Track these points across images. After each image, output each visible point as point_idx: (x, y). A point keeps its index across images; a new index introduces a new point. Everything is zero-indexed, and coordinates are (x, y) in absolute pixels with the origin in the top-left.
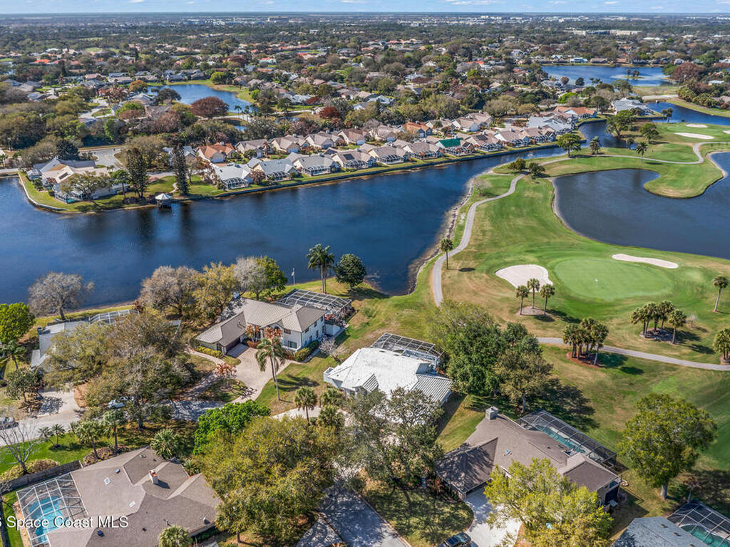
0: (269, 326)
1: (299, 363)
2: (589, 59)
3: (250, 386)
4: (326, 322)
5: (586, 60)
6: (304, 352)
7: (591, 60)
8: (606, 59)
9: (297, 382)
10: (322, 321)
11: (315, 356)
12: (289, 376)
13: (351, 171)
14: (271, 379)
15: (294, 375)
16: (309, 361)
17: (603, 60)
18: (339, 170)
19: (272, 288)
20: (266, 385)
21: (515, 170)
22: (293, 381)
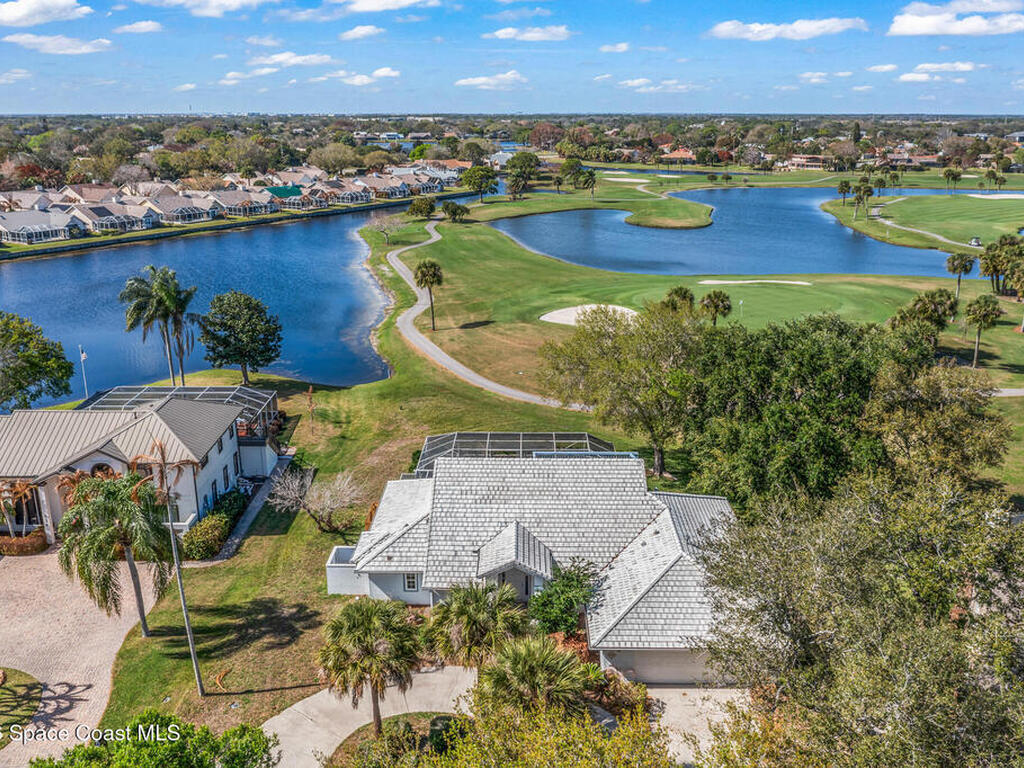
0: (68, 468)
1: (208, 564)
2: (406, 135)
3: (56, 679)
4: (241, 443)
5: (401, 136)
6: (214, 527)
7: (410, 136)
8: (429, 134)
9: (239, 621)
10: (231, 436)
11: (248, 534)
12: (198, 610)
13: (113, 234)
14: (133, 633)
15: (210, 603)
16: (237, 552)
17: (425, 134)
18: (86, 234)
19: (33, 389)
20: (120, 655)
21: (420, 217)
22: (217, 621)
